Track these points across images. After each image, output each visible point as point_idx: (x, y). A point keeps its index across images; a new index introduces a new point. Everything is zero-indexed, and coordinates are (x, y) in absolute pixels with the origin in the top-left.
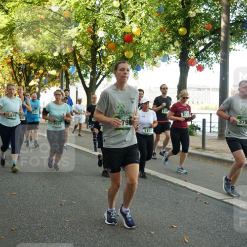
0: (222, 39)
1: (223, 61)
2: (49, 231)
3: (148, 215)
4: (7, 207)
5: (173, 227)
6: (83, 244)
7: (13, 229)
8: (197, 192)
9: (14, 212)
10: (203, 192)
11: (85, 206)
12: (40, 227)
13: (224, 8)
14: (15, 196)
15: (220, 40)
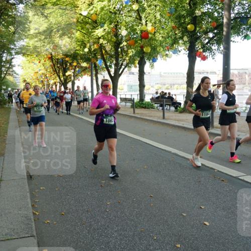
0: (224, 33)
1: (226, 52)
2: (94, 215)
3: (177, 195)
4: (57, 189)
5: (201, 208)
6: (125, 229)
7: (63, 213)
8: (214, 169)
9: (62, 194)
10: (220, 170)
11: (122, 187)
12: (86, 210)
13: (226, 7)
14: (62, 178)
15: (223, 35)
